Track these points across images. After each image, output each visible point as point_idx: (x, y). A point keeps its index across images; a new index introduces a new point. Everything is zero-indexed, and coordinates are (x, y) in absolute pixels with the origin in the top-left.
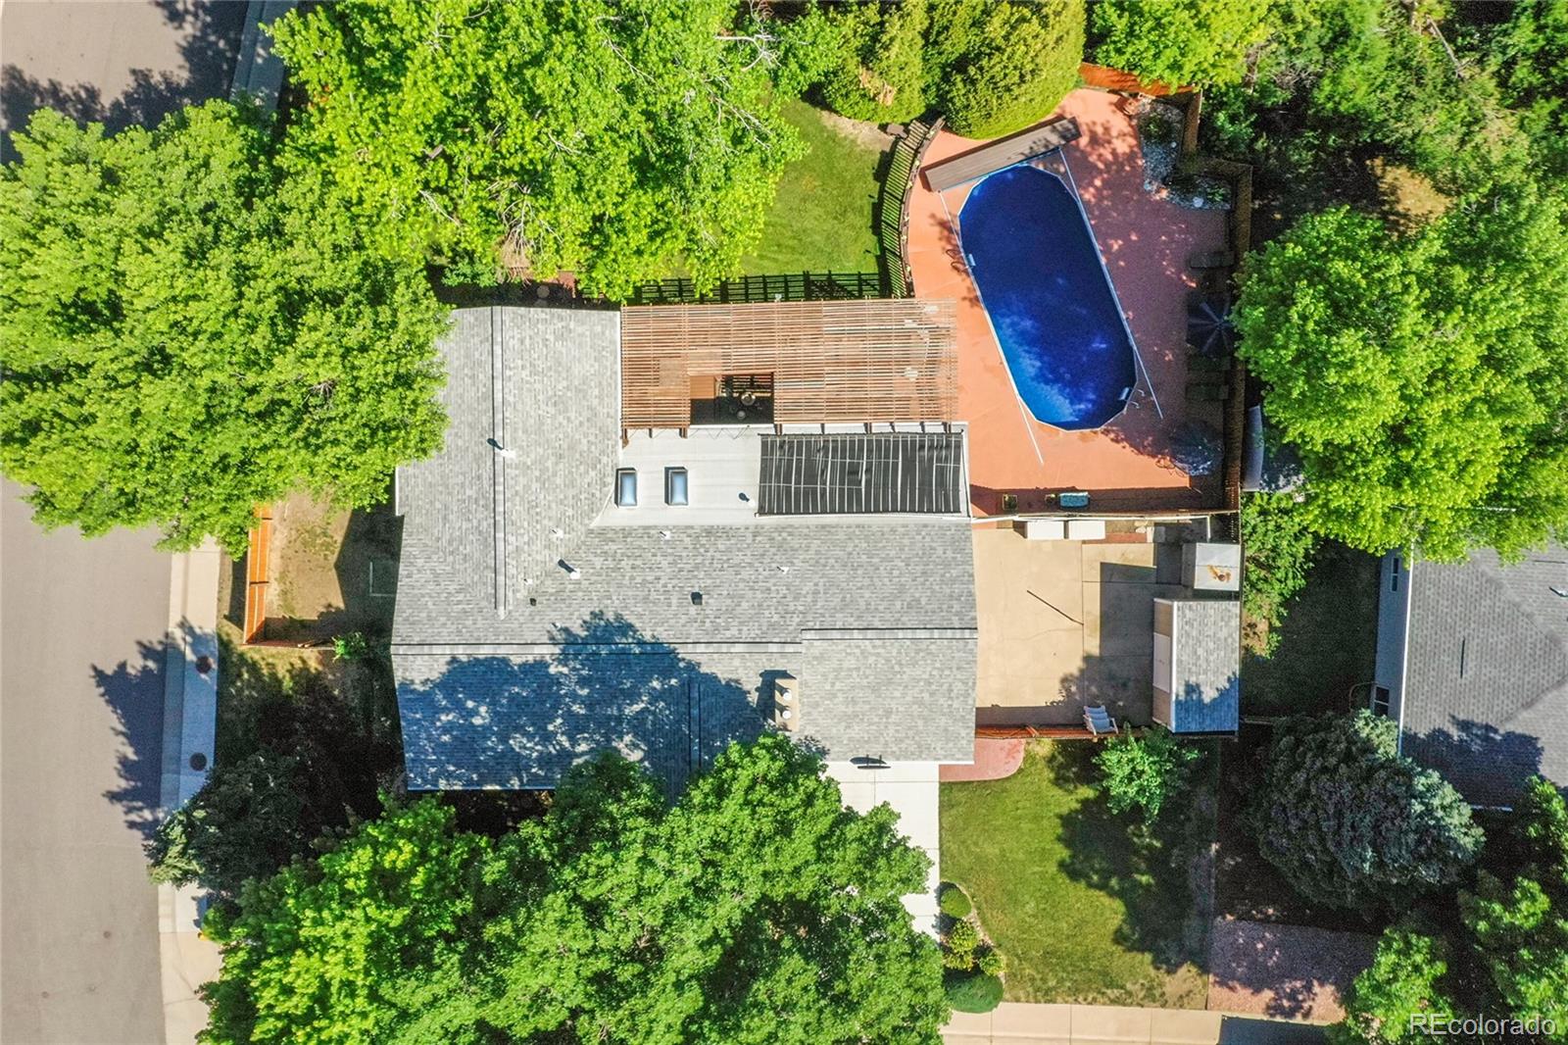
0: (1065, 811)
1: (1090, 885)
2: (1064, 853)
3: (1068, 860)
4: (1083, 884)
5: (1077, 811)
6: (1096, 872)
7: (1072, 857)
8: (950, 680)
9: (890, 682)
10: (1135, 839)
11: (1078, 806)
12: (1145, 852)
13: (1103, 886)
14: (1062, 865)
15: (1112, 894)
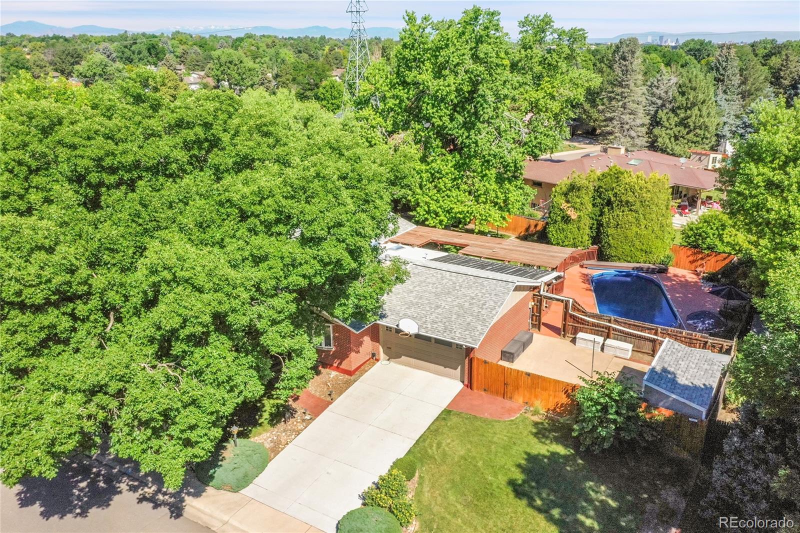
0: (534, 452)
1: (531, 505)
2: (519, 477)
3: (520, 482)
4: (524, 502)
5: (545, 457)
6: (542, 499)
7: (524, 482)
8: (487, 299)
9: (449, 293)
10: (591, 493)
11: (547, 454)
12: (597, 503)
13: (544, 511)
14: (512, 483)
15: (551, 519)
